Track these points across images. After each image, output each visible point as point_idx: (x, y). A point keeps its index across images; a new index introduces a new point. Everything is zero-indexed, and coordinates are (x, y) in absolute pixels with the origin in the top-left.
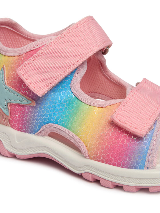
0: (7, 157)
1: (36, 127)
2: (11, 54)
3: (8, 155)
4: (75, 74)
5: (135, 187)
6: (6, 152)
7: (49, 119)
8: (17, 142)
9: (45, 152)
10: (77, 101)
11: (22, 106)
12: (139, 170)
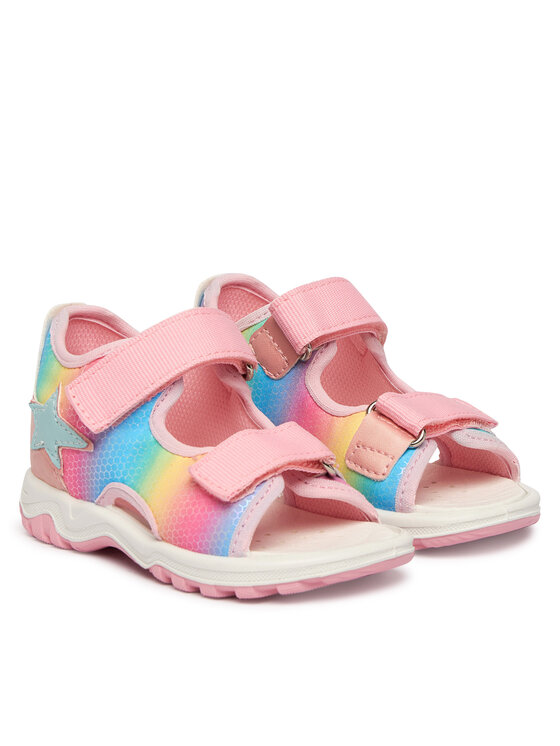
0: (61, 548)
1: (97, 489)
2: (71, 365)
3: (61, 544)
4: (158, 401)
5: (215, 586)
6: (58, 537)
7: (112, 474)
8: (71, 517)
9: (107, 533)
10: (156, 445)
11: (78, 452)
12: (213, 557)
